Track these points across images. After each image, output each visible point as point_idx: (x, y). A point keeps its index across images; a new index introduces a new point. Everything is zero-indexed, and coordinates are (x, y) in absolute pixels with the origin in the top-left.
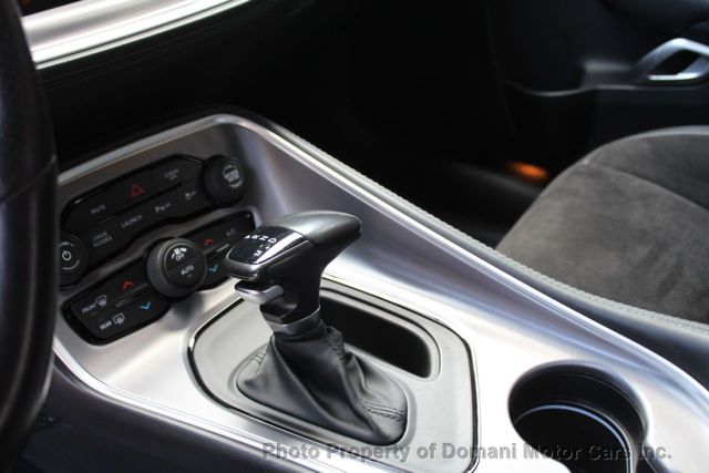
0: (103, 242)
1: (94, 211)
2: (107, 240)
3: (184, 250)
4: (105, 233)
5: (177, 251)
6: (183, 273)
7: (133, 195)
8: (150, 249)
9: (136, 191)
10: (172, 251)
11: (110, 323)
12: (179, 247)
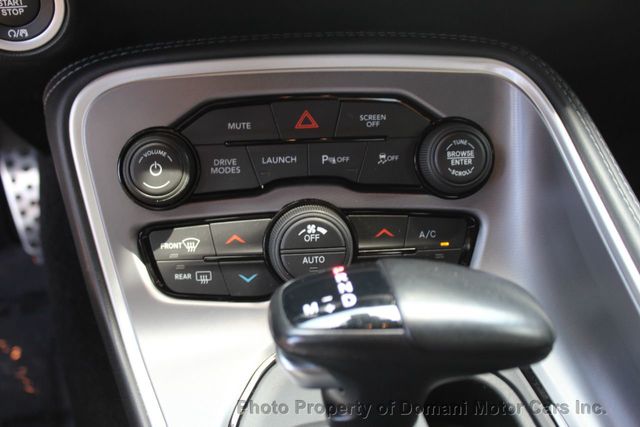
0: (225, 170)
1: (231, 126)
2: (232, 170)
3: (324, 231)
4: (234, 161)
5: (311, 229)
6: (305, 260)
7: (299, 126)
8: (288, 208)
9: (306, 121)
10: (304, 226)
11: (189, 276)
12: (318, 224)
